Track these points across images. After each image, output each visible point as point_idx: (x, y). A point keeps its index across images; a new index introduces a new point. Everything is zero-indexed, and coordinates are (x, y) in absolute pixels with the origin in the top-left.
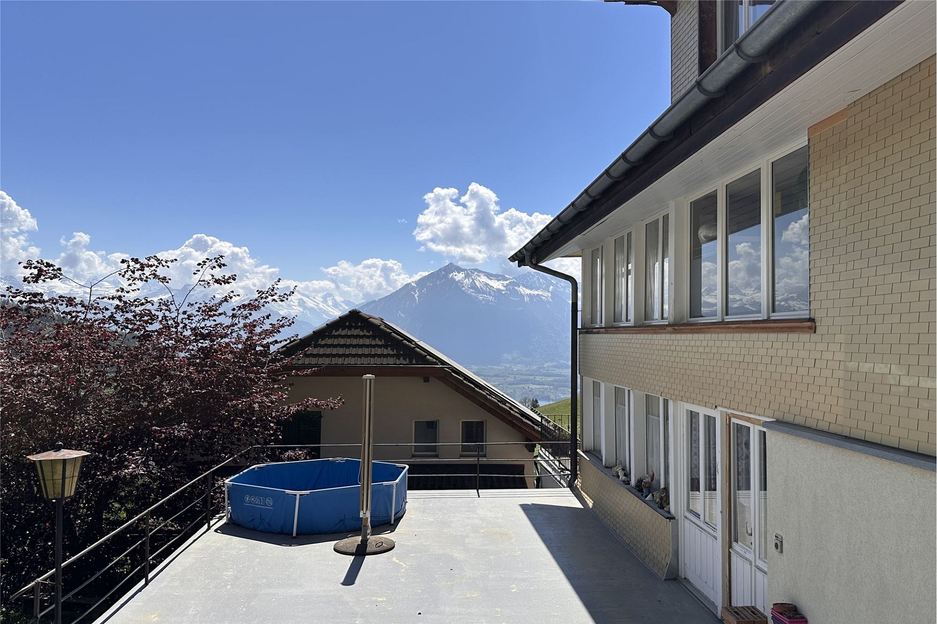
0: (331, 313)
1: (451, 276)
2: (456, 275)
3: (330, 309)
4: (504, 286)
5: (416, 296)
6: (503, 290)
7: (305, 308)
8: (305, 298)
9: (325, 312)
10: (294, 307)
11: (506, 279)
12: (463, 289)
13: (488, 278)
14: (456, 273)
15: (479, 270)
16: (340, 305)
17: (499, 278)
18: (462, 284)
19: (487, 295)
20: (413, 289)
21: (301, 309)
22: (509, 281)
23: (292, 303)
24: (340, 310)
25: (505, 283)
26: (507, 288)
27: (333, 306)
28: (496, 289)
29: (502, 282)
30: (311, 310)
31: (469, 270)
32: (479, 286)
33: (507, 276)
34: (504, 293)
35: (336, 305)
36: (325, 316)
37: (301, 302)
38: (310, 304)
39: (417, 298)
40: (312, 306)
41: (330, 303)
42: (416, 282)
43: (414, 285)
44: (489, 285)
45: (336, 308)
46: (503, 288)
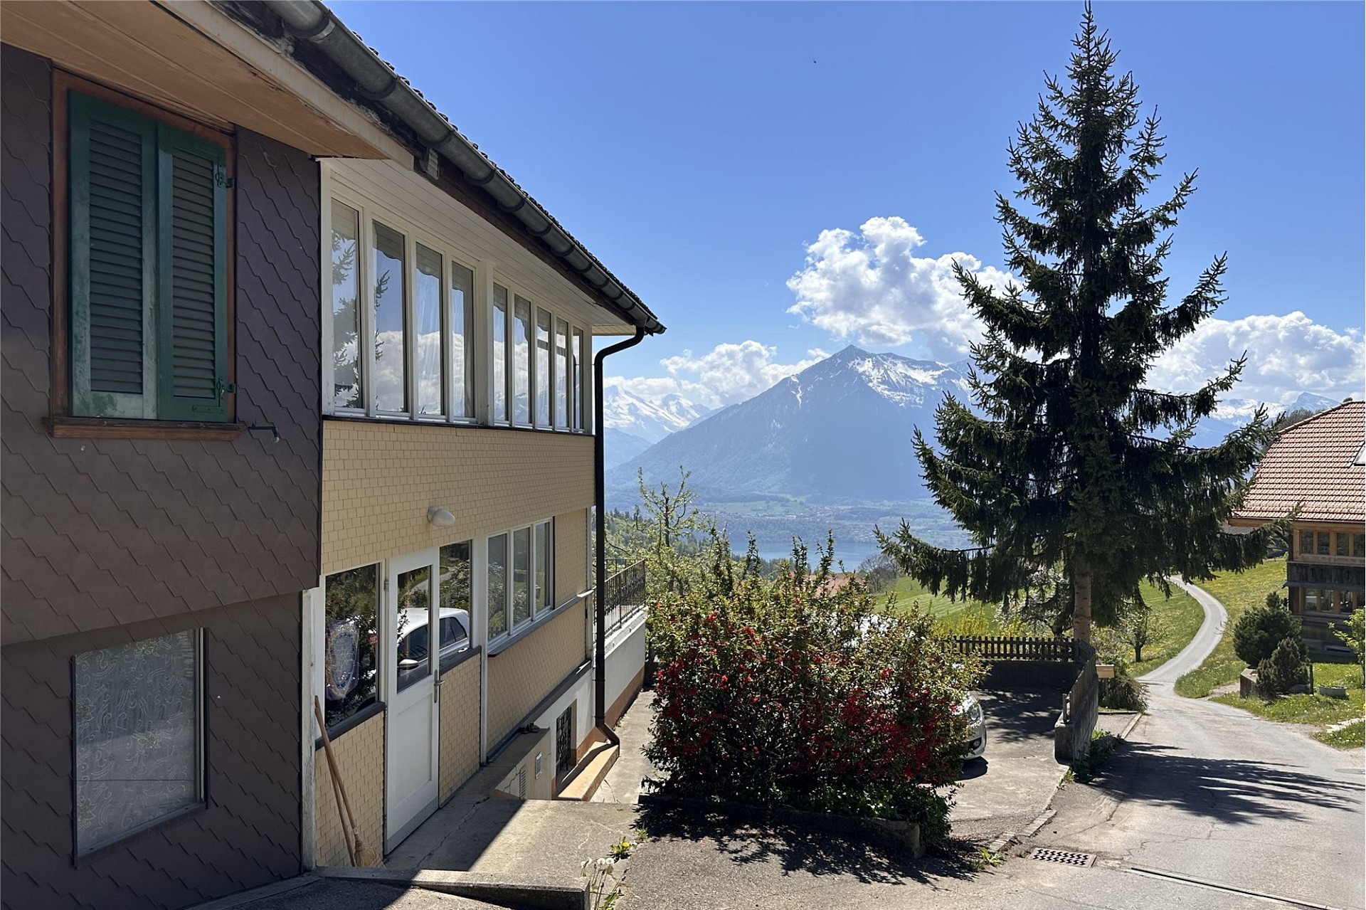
0: (675, 424)
1: (850, 365)
2: (858, 364)
3: (674, 419)
4: (935, 379)
5: (798, 396)
6: (933, 385)
7: (638, 417)
8: (638, 404)
9: (666, 422)
10: (622, 416)
11: (938, 368)
12: (871, 384)
13: (909, 366)
14: (860, 360)
15: (894, 355)
16: (688, 412)
17: (928, 367)
18: (868, 376)
19: (907, 393)
20: (794, 386)
21: (633, 419)
22: (942, 371)
23: (619, 410)
24: (688, 420)
25: (937, 373)
26: (939, 382)
27: (678, 413)
28: (922, 383)
29: (931, 372)
30: (647, 419)
31: (879, 355)
32: (894, 380)
33: (940, 364)
34: (934, 389)
35: (682, 412)
36: (666, 428)
37: (632, 408)
38: (646, 411)
39: (800, 400)
40: (648, 413)
41: (674, 409)
42: (798, 376)
43: (795, 380)
44: (910, 377)
45: (682, 416)
46: (933, 382)
